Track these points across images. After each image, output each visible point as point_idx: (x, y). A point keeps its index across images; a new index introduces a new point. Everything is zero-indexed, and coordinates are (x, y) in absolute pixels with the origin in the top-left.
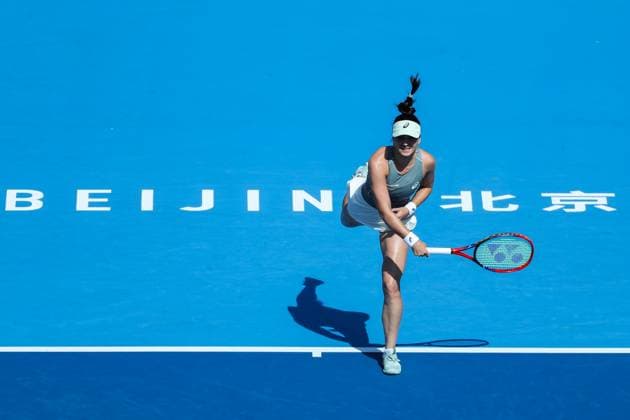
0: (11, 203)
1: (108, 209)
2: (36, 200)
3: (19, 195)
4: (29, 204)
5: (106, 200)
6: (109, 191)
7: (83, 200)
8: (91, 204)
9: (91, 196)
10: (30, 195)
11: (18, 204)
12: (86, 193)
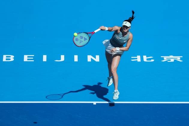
0: (4, 59)
1: (33, 61)
2: (12, 58)
3: (7, 57)
4: (10, 59)
5: (33, 58)
6: (33, 56)
7: (26, 58)
8: (28, 59)
10: (10, 57)
11: (7, 59)
12: (27, 56)
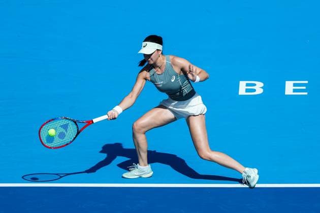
0: (242, 91)
1: (306, 93)
2: (259, 88)
3: (247, 85)
4: (255, 90)
5: (304, 88)
6: (307, 82)
7: (289, 88)
8: (295, 91)
9: (295, 85)
10: (255, 85)
11: (247, 91)
12: (292, 82)
